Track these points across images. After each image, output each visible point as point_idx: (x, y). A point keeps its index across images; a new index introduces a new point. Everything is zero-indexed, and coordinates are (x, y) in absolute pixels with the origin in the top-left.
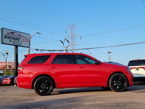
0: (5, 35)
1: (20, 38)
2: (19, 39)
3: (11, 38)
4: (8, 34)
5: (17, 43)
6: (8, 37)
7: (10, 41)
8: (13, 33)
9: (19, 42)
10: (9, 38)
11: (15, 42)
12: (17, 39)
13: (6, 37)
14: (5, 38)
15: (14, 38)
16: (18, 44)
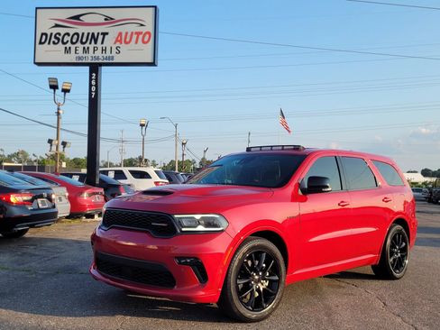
0: (42, 34)
1: (105, 34)
2: (101, 37)
3: (67, 38)
4: (57, 26)
5: (98, 53)
6: (53, 39)
7: (67, 51)
8: (77, 17)
9: (104, 50)
10: (58, 39)
11: (86, 50)
12: (94, 38)
13: (44, 39)
14: (41, 43)
15: (78, 38)
16: (98, 58)
